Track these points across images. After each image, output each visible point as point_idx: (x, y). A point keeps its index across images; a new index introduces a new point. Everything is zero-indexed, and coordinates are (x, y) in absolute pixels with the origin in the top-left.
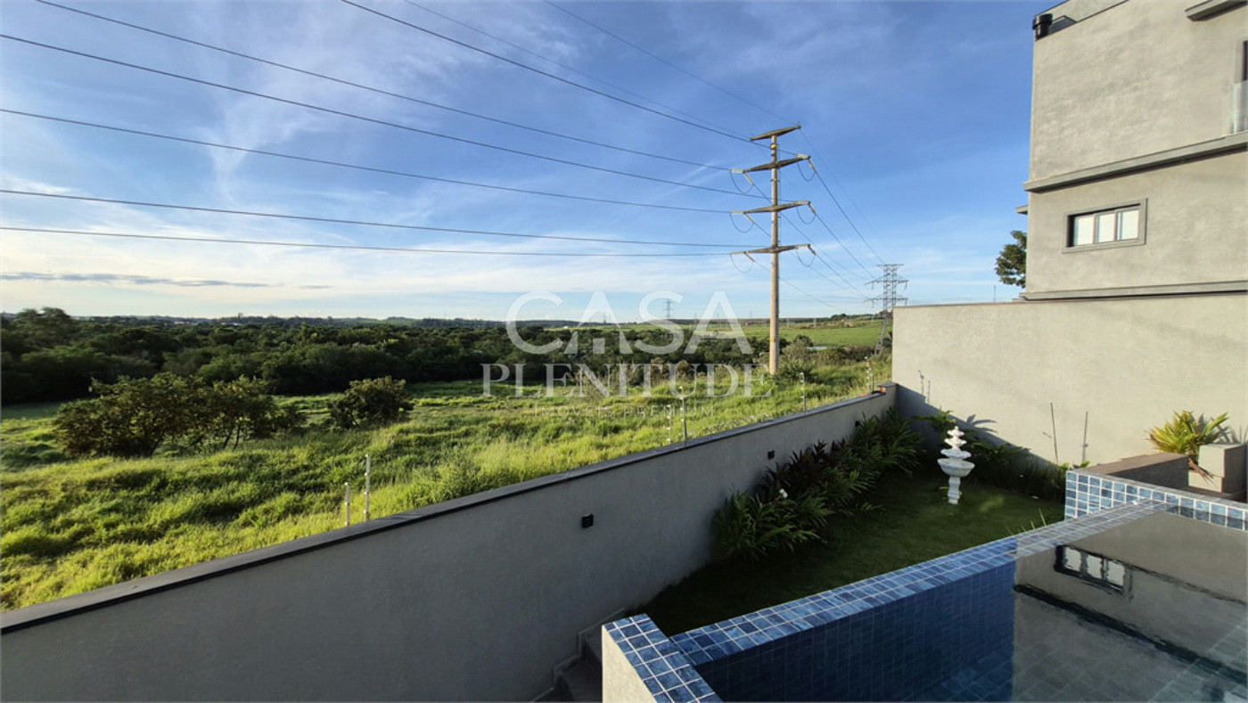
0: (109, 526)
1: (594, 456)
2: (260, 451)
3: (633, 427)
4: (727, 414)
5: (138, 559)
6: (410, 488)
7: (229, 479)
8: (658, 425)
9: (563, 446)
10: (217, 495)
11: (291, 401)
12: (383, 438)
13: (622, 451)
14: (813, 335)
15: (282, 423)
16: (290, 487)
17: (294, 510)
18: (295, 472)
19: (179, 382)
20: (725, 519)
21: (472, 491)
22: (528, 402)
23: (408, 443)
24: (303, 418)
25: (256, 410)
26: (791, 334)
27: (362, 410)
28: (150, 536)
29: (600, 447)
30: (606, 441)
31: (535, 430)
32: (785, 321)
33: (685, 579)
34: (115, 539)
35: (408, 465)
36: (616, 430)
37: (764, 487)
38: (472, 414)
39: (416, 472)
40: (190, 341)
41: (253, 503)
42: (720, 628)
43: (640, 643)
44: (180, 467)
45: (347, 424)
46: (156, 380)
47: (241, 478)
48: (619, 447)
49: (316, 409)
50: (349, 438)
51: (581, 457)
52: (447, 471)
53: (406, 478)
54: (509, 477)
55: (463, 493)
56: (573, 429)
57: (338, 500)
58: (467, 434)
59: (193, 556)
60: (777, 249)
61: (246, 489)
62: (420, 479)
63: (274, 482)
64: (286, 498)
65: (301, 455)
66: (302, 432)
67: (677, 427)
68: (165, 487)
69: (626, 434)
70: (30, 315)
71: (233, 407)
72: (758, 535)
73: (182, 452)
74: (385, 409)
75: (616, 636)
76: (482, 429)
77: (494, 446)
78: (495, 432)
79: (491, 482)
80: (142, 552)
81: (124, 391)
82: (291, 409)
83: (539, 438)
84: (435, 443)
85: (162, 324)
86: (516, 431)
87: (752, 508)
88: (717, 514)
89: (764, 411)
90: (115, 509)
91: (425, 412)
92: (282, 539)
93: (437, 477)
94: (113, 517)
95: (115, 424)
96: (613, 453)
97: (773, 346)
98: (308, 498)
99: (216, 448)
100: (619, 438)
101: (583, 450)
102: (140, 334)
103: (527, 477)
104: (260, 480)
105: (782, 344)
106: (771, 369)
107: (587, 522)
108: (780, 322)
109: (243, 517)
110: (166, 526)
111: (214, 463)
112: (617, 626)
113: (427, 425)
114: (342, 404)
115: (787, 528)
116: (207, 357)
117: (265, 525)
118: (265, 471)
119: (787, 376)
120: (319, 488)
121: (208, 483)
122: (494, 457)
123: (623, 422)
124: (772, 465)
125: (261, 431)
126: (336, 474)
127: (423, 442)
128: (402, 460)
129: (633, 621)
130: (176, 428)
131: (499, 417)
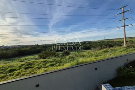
0: (43, 66)
1: (95, 60)
2: (55, 59)
3: (101, 56)
4: (117, 53)
5: (46, 70)
6: (71, 63)
7: (53, 61)
8: (104, 55)
9: (90, 58)
10: (52, 63)
11: (58, 53)
12: (68, 57)
13: (99, 59)
14: (133, 40)
15: (57, 55)
16: (59, 63)
17: (59, 65)
18: (59, 61)
19: (48, 51)
20: (119, 70)
21: (79, 64)
22: (85, 52)
23: (70, 58)
24: (59, 55)
25: (55, 54)
26: (128, 40)
27: (65, 54)
28: (46, 67)
29: (96, 58)
30: (97, 57)
31: (86, 56)
32: (127, 38)
33: (113, 79)
34: (44, 67)
35: (71, 60)
36: (98, 56)
37: (127, 65)
38: (77, 54)
39: (72, 61)
40: (48, 47)
41: (55, 64)
42: (123, 88)
43: (109, 88)
44: (48, 60)
45: (64, 56)
46: (46, 51)
47: (54, 61)
48: (99, 58)
49: (60, 54)
50: (64, 57)
51: (93, 60)
52: (75, 61)
53: (70, 62)
54: (83, 62)
55: (78, 64)
56: (91, 56)
57: (63, 64)
58: (77, 57)
59: (50, 70)
60: (124, 26)
61: (54, 63)
62: (72, 62)
63: (57, 62)
64: (58, 64)
65: (59, 59)
66: (59, 56)
67: (108, 56)
68: (47, 62)
69: (99, 57)
70: (36, 45)
71: (53, 54)
72: (126, 73)
73: (48, 59)
74: (67, 54)
75: (104, 86)
76: (79, 56)
77: (81, 58)
78: (81, 56)
79: (81, 63)
80: (46, 69)
81: (43, 52)
82: (58, 54)
83: (87, 57)
84: (73, 58)
85: (46, 45)
86: (83, 56)
87: (124, 68)
88: (118, 69)
89: (124, 53)
90: (44, 64)
91: (72, 54)
92: (58, 69)
93: (74, 62)
94: (43, 65)
95: (43, 55)
96: (98, 59)
97: (125, 42)
98: (60, 64)
99: (51, 58)
100: (98, 57)
101: (93, 59)
102: (44, 46)
103: (86, 62)
104: (56, 62)
105: (127, 42)
106: (125, 46)
107: (96, 69)
108: (126, 38)
109: (54, 66)
110: (48, 66)
111: (51, 60)
112: (104, 85)
113: (72, 55)
114: (63, 53)
115: (132, 73)
116: (50, 48)
117: (56, 67)
118: (56, 61)
119: (128, 47)
120: (61, 63)
121: (51, 62)
122: (81, 60)
123: (99, 55)
124: (128, 62)
125: (55, 56)
126: (63, 61)
127: (72, 58)
128: (70, 60)
129: (107, 84)
130: (48, 56)
131: (81, 54)
